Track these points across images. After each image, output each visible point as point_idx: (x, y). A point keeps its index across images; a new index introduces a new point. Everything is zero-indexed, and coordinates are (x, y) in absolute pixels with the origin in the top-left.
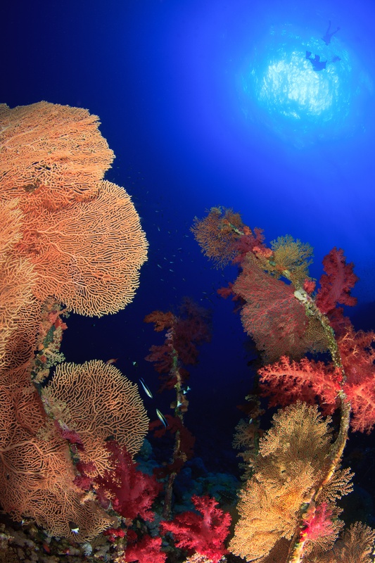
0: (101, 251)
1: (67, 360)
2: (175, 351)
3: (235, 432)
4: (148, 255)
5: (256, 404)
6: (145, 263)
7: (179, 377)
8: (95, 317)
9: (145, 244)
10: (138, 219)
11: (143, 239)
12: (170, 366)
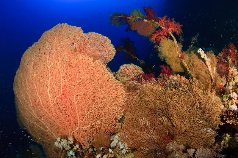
0: (101, 47)
1: (116, 72)
2: (129, 53)
3: (159, 57)
4: (110, 39)
5: (158, 47)
6: (111, 41)
7: (136, 57)
8: (113, 59)
9: (107, 38)
10: (101, 35)
11: (106, 37)
12: (132, 57)
